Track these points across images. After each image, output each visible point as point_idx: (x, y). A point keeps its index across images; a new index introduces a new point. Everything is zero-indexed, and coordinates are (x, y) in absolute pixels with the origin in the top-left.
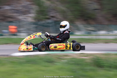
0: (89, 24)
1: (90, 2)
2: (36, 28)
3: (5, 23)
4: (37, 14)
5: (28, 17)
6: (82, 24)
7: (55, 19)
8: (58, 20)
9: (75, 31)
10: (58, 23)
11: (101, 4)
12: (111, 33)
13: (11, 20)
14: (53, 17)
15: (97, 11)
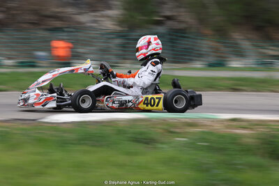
0: (269, 39)
2: (124, 47)
3: (42, 34)
4: (125, 9)
5: (103, 16)
6: (249, 39)
8: (182, 26)
9: (228, 57)
10: (183, 35)
13: (58, 24)
14: (169, 18)
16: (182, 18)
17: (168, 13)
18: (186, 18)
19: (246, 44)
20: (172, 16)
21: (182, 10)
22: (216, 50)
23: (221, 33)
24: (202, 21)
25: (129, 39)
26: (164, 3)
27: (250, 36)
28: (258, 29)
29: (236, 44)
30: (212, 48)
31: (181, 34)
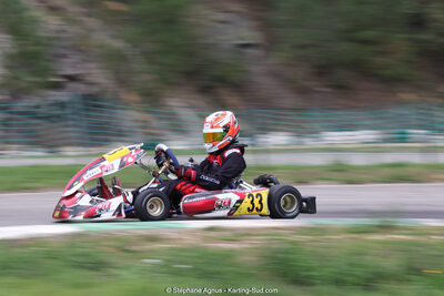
1: (222, 16)
2: (6, 125)
4: (6, 67)
6: (191, 107)
7: (81, 88)
8: (95, 90)
11: (266, 26)
12: (309, 142)
14: (72, 78)
15: (249, 51)
16: (89, 79)
17: (70, 72)
18: (99, 76)
19: (187, 115)
20: (77, 75)
21: (93, 65)
23: (151, 98)
24: (123, 81)
25: (12, 113)
26: (64, 56)
27: (193, 102)
28: (205, 90)
29: (173, 114)
30: (136, 121)
31: (92, 102)
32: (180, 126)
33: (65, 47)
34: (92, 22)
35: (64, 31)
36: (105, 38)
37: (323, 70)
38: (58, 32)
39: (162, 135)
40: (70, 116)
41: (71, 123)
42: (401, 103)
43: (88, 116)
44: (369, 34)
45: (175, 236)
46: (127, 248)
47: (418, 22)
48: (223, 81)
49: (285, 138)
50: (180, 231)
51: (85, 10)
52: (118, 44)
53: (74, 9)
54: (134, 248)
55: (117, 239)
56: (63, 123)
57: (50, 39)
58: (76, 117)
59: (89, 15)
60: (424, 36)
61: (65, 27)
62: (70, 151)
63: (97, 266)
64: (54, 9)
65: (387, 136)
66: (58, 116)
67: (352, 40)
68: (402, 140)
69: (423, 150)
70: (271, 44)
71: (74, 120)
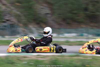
1: (42, 7)
6: (35, 27)
7: (10, 23)
8: (13, 23)
11: (52, 9)
12: (61, 36)
15: (48, 15)
16: (12, 20)
17: (7, 19)
18: (14, 20)
19: (34, 29)
20: (9, 20)
21: (12, 17)
22: (24, 31)
23: (26, 25)
24: (19, 21)
26: (6, 15)
28: (38, 24)
29: (31, 29)
30: (22, 30)
31: (12, 26)
32: (32, 32)
33: (7, 13)
34: (12, 8)
35: (6, 10)
36: (15, 11)
37: (64, 20)
38: (5, 10)
39: (28, 34)
40: (7, 29)
41: (7, 30)
42: (82, 28)
43: (11, 29)
44: (75, 12)
45: (30, 57)
46: (19, 59)
47: (86, 9)
48: (42, 22)
49: (56, 35)
50: (31, 56)
51: (11, 5)
52: (18, 13)
53: (8, 5)
54: (21, 59)
55: (17, 57)
56: (6, 30)
57: (3, 11)
58: (8, 29)
59: (12, 6)
60: (87, 13)
61: (6, 9)
62: (7, 37)
63: (12, 63)
64: (4, 5)
65: (78, 35)
66: (4, 29)
67: (71, 13)
68: (82, 36)
69: (86, 38)
70: (53, 14)
71: (8, 30)
